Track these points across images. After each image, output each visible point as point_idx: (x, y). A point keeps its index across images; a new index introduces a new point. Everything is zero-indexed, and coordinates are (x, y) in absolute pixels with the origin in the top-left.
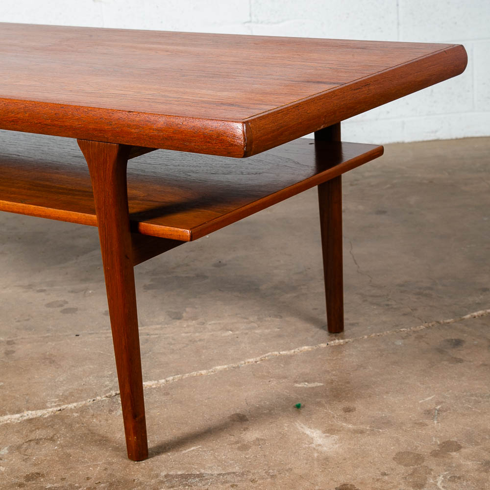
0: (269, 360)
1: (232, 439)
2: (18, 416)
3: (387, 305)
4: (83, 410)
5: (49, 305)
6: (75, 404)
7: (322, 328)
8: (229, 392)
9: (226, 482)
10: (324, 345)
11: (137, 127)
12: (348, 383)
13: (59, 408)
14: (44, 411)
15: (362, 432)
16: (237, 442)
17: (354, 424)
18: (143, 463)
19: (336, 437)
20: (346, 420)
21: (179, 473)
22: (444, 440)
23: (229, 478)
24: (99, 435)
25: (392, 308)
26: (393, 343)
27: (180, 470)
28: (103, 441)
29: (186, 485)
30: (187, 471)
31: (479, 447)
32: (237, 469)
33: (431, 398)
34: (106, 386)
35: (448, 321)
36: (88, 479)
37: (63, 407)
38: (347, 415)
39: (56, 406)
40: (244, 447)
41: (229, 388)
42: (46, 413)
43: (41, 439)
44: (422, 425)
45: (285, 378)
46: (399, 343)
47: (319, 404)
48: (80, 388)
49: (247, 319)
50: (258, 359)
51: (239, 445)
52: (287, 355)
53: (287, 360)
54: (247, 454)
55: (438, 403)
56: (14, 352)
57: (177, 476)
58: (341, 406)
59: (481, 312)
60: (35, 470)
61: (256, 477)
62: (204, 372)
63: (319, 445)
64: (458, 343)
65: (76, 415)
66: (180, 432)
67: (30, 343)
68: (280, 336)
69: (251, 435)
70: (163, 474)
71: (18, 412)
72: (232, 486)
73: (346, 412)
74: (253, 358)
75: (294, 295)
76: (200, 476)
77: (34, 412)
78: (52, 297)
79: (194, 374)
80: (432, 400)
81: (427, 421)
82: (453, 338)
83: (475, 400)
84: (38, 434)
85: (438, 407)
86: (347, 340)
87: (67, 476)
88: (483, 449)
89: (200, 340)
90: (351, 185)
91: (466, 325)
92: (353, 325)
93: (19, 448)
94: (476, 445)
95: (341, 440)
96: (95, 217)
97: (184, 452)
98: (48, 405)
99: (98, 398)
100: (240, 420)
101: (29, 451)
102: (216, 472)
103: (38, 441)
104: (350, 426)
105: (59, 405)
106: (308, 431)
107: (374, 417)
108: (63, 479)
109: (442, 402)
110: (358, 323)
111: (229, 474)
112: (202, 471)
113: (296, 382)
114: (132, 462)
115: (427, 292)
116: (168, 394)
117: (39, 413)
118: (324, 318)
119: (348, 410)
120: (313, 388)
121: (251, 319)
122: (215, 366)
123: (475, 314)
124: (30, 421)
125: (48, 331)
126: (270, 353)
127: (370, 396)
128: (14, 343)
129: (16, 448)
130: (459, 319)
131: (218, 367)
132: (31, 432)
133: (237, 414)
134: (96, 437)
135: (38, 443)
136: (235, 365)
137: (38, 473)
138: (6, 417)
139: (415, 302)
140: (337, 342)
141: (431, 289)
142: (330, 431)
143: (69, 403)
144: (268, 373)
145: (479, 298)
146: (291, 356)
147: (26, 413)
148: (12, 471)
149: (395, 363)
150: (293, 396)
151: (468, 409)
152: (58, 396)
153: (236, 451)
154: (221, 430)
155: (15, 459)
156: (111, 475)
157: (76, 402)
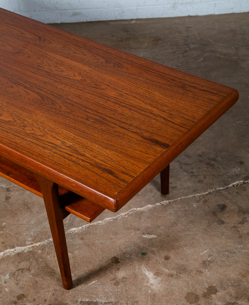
0: (131, 215)
1: (112, 276)
2: (13, 250)
3: (192, 173)
4: (43, 248)
6: (39, 243)
7: (158, 190)
8: (111, 239)
10: (158, 204)
12: (168, 236)
13: (32, 246)
14: (25, 247)
15: (172, 276)
16: (114, 279)
17: (169, 270)
18: (71, 292)
19: (160, 279)
20: (165, 266)
21: (87, 300)
22: (209, 285)
24: (51, 268)
25: (194, 175)
26: (192, 206)
27: (87, 297)
28: (52, 273)
30: (91, 299)
31: (225, 291)
32: (113, 299)
33: (206, 251)
35: (220, 189)
36: (46, 301)
37: (34, 245)
38: (166, 262)
39: (30, 244)
41: (112, 236)
42: (25, 249)
43: (24, 269)
44: (201, 272)
45: (138, 230)
46: (195, 205)
47: (153, 252)
48: (42, 231)
50: (127, 213)
51: (114, 281)
52: (140, 211)
53: (140, 215)
54: (118, 288)
55: (210, 256)
56: (10, 198)
57: (86, 303)
58: (163, 255)
59: (237, 182)
60: (21, 292)
62: (100, 222)
63: (152, 284)
64: (223, 208)
65: (40, 252)
66: (88, 269)
67: (18, 191)
69: (121, 274)
70: (80, 300)
71: (13, 247)
73: (165, 259)
74: (124, 212)
76: (96, 303)
77: (20, 248)
80: (207, 253)
81: (203, 270)
82: (221, 204)
83: (227, 254)
84: (23, 265)
85: (209, 259)
87: (36, 297)
88: (227, 293)
91: (229, 193)
92: (173, 188)
93: (14, 274)
94: (224, 290)
95: (162, 281)
97: (89, 284)
98: (27, 243)
99: (50, 239)
100: (116, 262)
101: (19, 277)
102: (104, 301)
103: (22, 270)
105: (32, 244)
106: (147, 273)
107: (178, 264)
108: (34, 300)
109: (211, 255)
110: (176, 187)
111: (109, 303)
112: (97, 300)
113: (143, 234)
114: (66, 290)
115: (213, 162)
116: (83, 239)
117: (23, 248)
119: (167, 258)
120: (151, 239)
122: (105, 217)
123: (234, 183)
124: (18, 254)
126: (132, 209)
127: (178, 248)
128: (10, 190)
129: (13, 275)
130: (226, 187)
131: (107, 219)
132: (20, 262)
133: (115, 257)
134: (49, 270)
135: (22, 272)
136: (115, 218)
137: (23, 295)
138: (8, 251)
139: (206, 171)
140: (165, 202)
141: (215, 160)
142: (157, 274)
143: (36, 242)
144: (131, 225)
145: (237, 170)
146: (142, 213)
147: (17, 248)
148: (11, 292)
149: (191, 222)
150: (142, 245)
151: (223, 261)
152: (31, 236)
153: (113, 286)
154: (107, 269)
155: (12, 283)
156: (56, 299)
157: (40, 242)
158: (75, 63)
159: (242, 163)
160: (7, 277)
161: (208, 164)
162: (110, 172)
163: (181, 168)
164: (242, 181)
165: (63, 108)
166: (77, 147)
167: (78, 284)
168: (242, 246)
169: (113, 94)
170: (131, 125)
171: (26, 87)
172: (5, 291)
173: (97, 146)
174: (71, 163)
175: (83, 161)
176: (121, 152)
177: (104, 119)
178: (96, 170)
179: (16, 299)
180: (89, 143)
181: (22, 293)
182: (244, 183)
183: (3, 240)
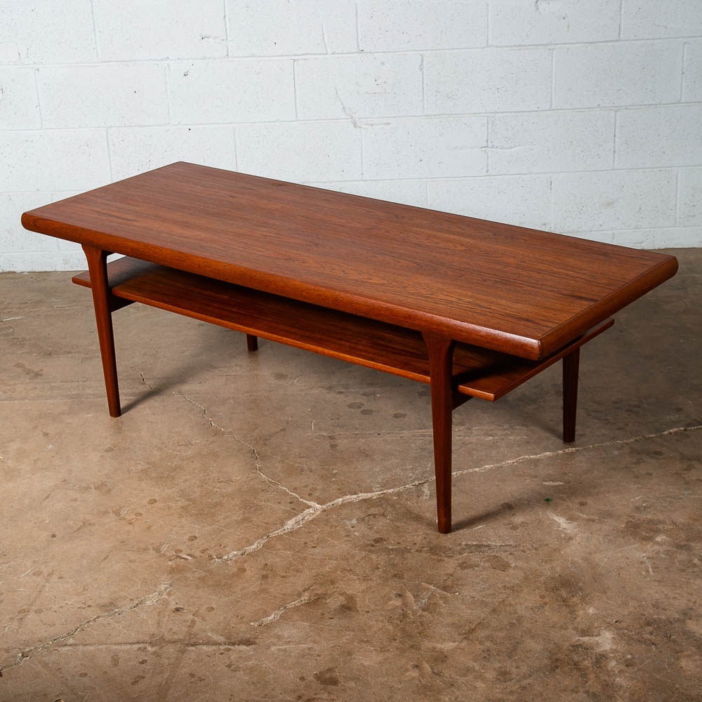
0: (523, 462)
1: (506, 521)
2: (355, 496)
3: (606, 420)
4: (399, 494)
5: (350, 406)
6: (392, 490)
7: (559, 438)
8: (498, 486)
9: (506, 551)
10: (561, 452)
11: (467, 332)
12: (581, 483)
13: (382, 492)
14: (373, 494)
15: (593, 521)
16: (509, 524)
17: (587, 515)
18: (449, 535)
19: (576, 524)
20: (581, 511)
21: (474, 543)
23: (507, 548)
25: (610, 423)
26: (612, 453)
27: (474, 541)
28: (418, 518)
29: (480, 552)
30: (479, 542)
32: (512, 543)
33: (639, 497)
34: (411, 477)
35: (651, 436)
36: (415, 544)
37: (385, 491)
38: (582, 508)
39: (380, 491)
40: (514, 528)
41: (497, 483)
42: (375, 495)
43: (376, 514)
45: (536, 477)
46: (616, 453)
47: (562, 498)
48: (393, 478)
49: (502, 426)
50: (515, 461)
51: (510, 526)
52: (535, 459)
53: (536, 462)
54: (517, 532)
55: (644, 502)
56: (337, 446)
57: (473, 545)
58: (577, 501)
59: (675, 429)
60: (378, 536)
61: (525, 548)
62: (477, 469)
63: (565, 529)
65: (395, 498)
66: (470, 514)
67: (346, 438)
68: (528, 443)
69: (518, 519)
70: (464, 543)
71: (355, 493)
72: (511, 554)
74: (511, 460)
75: (535, 406)
76: (488, 546)
77: (365, 494)
78: (350, 399)
79: (471, 470)
80: (640, 499)
83: (670, 500)
84: (373, 511)
85: (644, 505)
86: (578, 449)
87: (401, 541)
89: (470, 443)
91: (665, 441)
92: (581, 435)
93: (363, 519)
95: (578, 525)
96: (429, 378)
97: (474, 529)
98: (374, 489)
99: (407, 486)
100: (509, 508)
101: (371, 523)
102: (498, 544)
103: (374, 516)
104: (585, 516)
105: (382, 490)
106: (556, 518)
107: (600, 510)
108: (399, 543)
109: (647, 501)
110: (584, 434)
111: (507, 545)
112: (489, 543)
113: (545, 481)
114: (441, 534)
115: (635, 409)
117: (369, 495)
118: (561, 428)
119: (582, 504)
120: (556, 486)
121: (505, 427)
122: (484, 465)
123: (671, 431)
124: (365, 500)
125: (356, 429)
126: (522, 457)
127: (597, 495)
128: (334, 438)
129: (361, 520)
130: (659, 434)
131: (487, 466)
132: (368, 508)
133: (506, 504)
134: (413, 515)
135: (375, 517)
136: (499, 465)
137: (381, 538)
138: (348, 497)
139: (627, 418)
140: (570, 450)
141: (638, 407)
142: (571, 519)
143: (388, 489)
144: (523, 472)
145: (674, 417)
146: (538, 460)
147: (360, 495)
148: (364, 536)
149: (613, 469)
150: (543, 491)
151: (665, 507)
152: (378, 483)
153: (509, 530)
154: (497, 514)
155: (363, 528)
156: (430, 543)
157: (393, 488)
158: (452, 237)
159: (679, 410)
160: (354, 521)
161: (628, 411)
162: (527, 320)
163: (589, 415)
164: (682, 428)
165: (450, 273)
166: (478, 302)
167: (458, 529)
168: (690, 492)
169: (511, 260)
170: (543, 285)
171: (393, 257)
172: (355, 535)
173: (504, 301)
174: (475, 315)
175: (490, 312)
176: (537, 306)
177: (506, 281)
178: (510, 319)
179: (373, 543)
180: (493, 300)
182: (685, 430)
183: (338, 487)
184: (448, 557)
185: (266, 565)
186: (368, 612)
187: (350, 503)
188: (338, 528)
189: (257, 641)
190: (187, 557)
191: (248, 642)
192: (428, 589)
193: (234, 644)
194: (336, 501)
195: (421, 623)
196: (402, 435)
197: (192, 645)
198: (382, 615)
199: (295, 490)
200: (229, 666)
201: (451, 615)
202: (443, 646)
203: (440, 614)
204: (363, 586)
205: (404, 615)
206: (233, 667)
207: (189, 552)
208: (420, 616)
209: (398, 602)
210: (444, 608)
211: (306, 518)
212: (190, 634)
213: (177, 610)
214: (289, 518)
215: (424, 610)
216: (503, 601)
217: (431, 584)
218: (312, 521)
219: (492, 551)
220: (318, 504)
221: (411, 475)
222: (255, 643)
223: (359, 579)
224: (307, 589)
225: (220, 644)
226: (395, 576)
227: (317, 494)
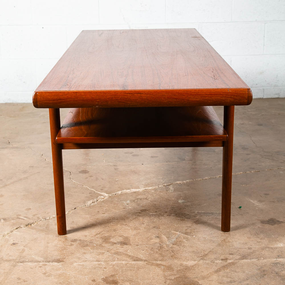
2: (129, 190)
3: (273, 159)
4: (155, 190)
10: (249, 172)
12: (263, 185)
13: (145, 189)
14: (139, 190)
15: (274, 202)
19: (264, 203)
25: (275, 160)
27: (202, 211)
29: (207, 216)
30: (206, 211)
34: (162, 182)
36: (166, 212)
37: (147, 188)
38: (266, 196)
39: (143, 188)
42: (141, 190)
43: (142, 199)
48: (151, 182)
53: (235, 176)
56: (118, 169)
57: (202, 213)
58: (263, 193)
60: (143, 208)
63: (258, 205)
65: (153, 191)
67: (123, 166)
70: (196, 212)
71: (129, 189)
77: (135, 189)
78: (126, 150)
79: (197, 179)
84: (140, 197)
89: (196, 168)
90: (243, 114)
93: (134, 201)
95: (266, 204)
97: (202, 205)
98: (140, 187)
99: (160, 186)
101: (139, 202)
103: (140, 199)
105: (145, 188)
106: (251, 201)
107: (277, 197)
108: (156, 212)
110: (261, 165)
112: (212, 212)
113: (241, 184)
116: (189, 186)
117: (137, 190)
119: (266, 194)
124: (135, 192)
125: (129, 162)
128: (117, 166)
132: (137, 196)
134: (164, 199)
136: (213, 177)
138: (124, 191)
142: (260, 201)
143: (149, 187)
147: (132, 190)
148: (134, 208)
149: (281, 179)
152: (143, 185)
155: (134, 205)
156: (175, 211)
157: (151, 187)
160: (128, 202)
163: (263, 157)
172: (129, 208)
179: (139, 211)
181: (145, 209)
183: (119, 186)
184: (187, 218)
185: (73, 222)
186: (138, 245)
187: (126, 194)
188: (119, 205)
189: (65, 260)
190: (24, 218)
191: (59, 261)
192: (176, 234)
193: (49, 262)
194: (117, 193)
195: (172, 251)
196: (156, 165)
197: (21, 262)
198: (147, 247)
199: (93, 187)
200: (45, 274)
201: (191, 247)
202: (187, 263)
203: (184, 246)
204: (135, 232)
205: (161, 247)
206: (47, 274)
207: (25, 216)
208: (171, 247)
209: (157, 240)
210: (186, 243)
211: (99, 200)
212: (21, 256)
213: (14, 244)
214: (89, 200)
215: (173, 244)
216: (224, 240)
217: (177, 231)
218: (103, 201)
219: (214, 215)
220: (107, 194)
221: (162, 181)
222: (63, 261)
223: (132, 229)
224: (98, 234)
225: (40, 262)
226: (154, 227)
227: (106, 189)
